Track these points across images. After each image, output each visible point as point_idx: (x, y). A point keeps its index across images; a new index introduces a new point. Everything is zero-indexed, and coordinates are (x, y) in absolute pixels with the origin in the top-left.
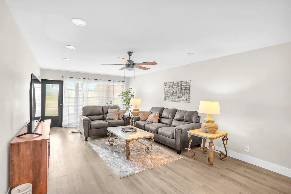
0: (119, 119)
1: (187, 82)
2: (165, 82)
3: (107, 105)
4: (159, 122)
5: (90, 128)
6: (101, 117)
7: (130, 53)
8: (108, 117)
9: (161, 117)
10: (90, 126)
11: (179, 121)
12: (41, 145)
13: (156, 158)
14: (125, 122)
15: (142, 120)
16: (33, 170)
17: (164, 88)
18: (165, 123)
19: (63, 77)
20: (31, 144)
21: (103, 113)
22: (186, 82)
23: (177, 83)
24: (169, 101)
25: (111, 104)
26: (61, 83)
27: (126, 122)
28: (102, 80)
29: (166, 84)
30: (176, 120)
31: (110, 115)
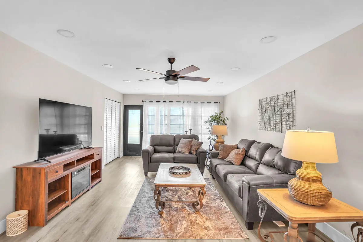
0: (190, 153)
1: (290, 94)
2: (261, 98)
3: (186, 134)
4: (243, 163)
5: (149, 162)
6: (171, 148)
7: (171, 60)
8: (179, 149)
9: (246, 156)
10: (149, 159)
11: (267, 167)
12: (40, 173)
13: (201, 224)
14: (197, 158)
15: (219, 158)
16: (32, 198)
17: (259, 108)
18: (249, 167)
19: (143, 101)
20: (32, 171)
21: (174, 144)
22: (288, 95)
23: (275, 99)
24: (265, 129)
25: (191, 132)
26: (141, 107)
27: (199, 158)
28: (186, 102)
29: (261, 101)
30: (264, 164)
31: (180, 147)
